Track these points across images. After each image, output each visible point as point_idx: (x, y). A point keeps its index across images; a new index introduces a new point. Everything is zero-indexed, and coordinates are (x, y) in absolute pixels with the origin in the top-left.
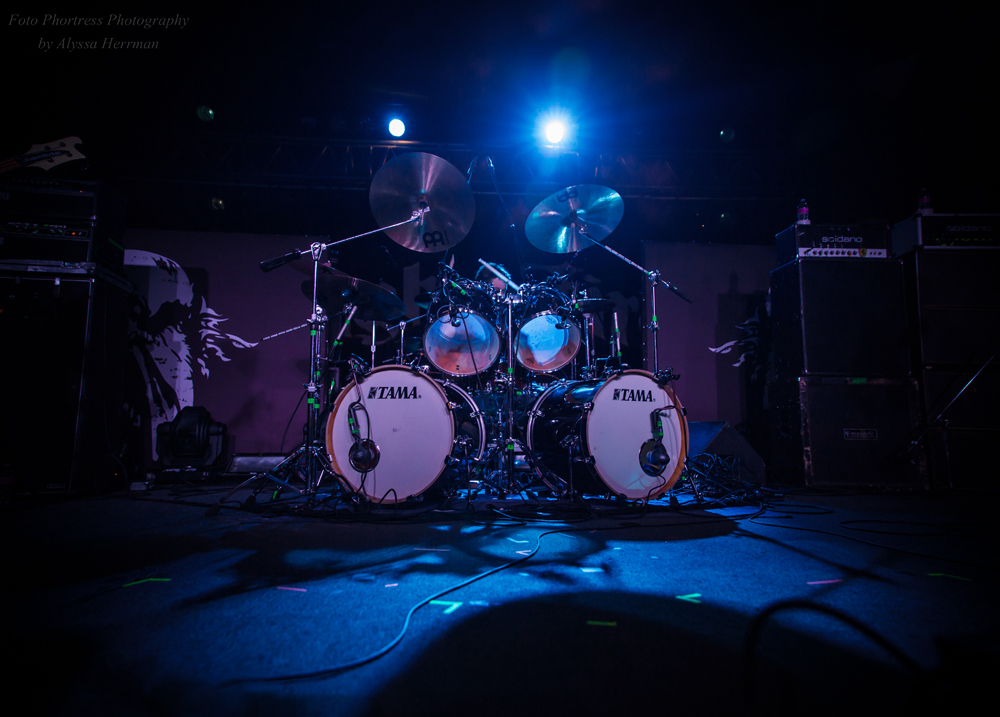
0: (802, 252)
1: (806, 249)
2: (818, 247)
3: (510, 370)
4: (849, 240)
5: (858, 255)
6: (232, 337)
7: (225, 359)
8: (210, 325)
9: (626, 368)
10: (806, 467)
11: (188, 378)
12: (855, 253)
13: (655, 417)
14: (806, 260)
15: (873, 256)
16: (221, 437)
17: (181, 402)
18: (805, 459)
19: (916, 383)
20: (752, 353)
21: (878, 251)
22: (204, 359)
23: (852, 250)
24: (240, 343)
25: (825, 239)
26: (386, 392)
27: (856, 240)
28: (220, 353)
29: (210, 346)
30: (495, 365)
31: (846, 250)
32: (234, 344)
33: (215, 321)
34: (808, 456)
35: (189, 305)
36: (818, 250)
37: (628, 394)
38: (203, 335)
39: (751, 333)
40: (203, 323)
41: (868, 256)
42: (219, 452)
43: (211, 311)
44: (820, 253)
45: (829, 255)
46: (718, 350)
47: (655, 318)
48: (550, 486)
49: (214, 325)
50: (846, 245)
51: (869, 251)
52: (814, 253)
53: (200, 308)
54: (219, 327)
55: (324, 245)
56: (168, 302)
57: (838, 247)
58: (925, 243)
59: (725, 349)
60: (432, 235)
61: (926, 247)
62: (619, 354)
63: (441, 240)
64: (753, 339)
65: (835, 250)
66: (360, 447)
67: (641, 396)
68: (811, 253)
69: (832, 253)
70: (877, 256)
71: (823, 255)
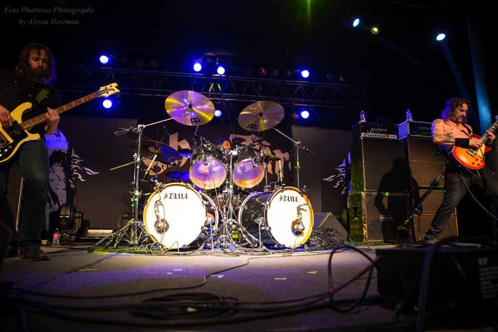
0: (363, 134)
1: (365, 133)
2: (369, 132)
3: (231, 187)
4: (382, 130)
5: (386, 137)
6: (86, 169)
7: (82, 180)
8: (76, 163)
9: (284, 186)
10: (364, 234)
11: (64, 190)
12: (384, 136)
13: (299, 209)
14: (365, 138)
15: (392, 138)
16: (80, 219)
17: (60, 201)
18: (364, 229)
19: (409, 195)
20: (342, 181)
21: (393, 136)
22: (72, 180)
23: (383, 135)
24: (90, 172)
25: (372, 129)
26: (173, 196)
27: (385, 130)
28: (80, 177)
29: (75, 173)
30: (224, 184)
31: (381, 135)
32: (87, 172)
33: (78, 161)
34: (365, 228)
35: (66, 153)
36: (369, 134)
37: (287, 198)
38: (72, 168)
39: (342, 171)
40: (72, 162)
41: (390, 138)
42: (80, 227)
43: (76, 156)
44: (370, 135)
45: (374, 137)
46: (327, 179)
47: (298, 163)
48: (249, 242)
49: (78, 163)
50: (381, 133)
51: (390, 135)
52: (368, 135)
53: (71, 154)
54: (80, 164)
55: (144, 126)
56: (55, 151)
57: (378, 133)
58: (411, 133)
59: (330, 179)
60: (195, 119)
61: (411, 135)
62: (281, 180)
63: (199, 121)
64: (343, 175)
65: (376, 134)
66: (160, 222)
67: (292, 199)
68: (367, 136)
69: (375, 136)
70: (393, 138)
71: (372, 136)
